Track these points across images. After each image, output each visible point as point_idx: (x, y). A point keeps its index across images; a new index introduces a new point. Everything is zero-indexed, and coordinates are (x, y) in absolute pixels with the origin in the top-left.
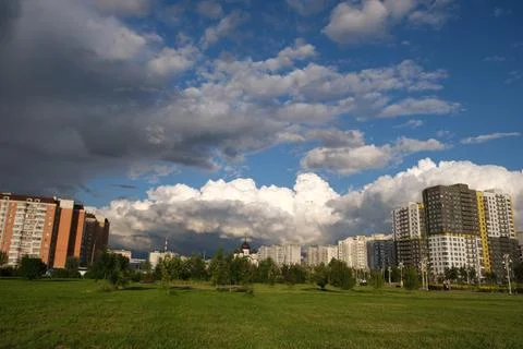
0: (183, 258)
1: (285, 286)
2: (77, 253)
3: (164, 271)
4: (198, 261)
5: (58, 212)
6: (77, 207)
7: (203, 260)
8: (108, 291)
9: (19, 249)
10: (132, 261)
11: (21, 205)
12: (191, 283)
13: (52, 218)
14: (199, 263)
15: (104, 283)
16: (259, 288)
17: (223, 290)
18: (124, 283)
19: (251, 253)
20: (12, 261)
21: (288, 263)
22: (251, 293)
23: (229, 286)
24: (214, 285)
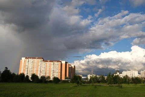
0: (98, 76)
1: (133, 85)
2: (67, 76)
3: (92, 80)
4: (102, 77)
5: (61, 64)
6: (66, 63)
8: (76, 86)
9: (53, 75)
10: (83, 77)
11: (52, 63)
12: (101, 84)
13: (60, 66)
15: (75, 84)
16: (124, 85)
18: (81, 84)
19: (120, 74)
20: (52, 79)
21: (133, 77)
22: (121, 87)
23: (114, 85)
24: (108, 84)
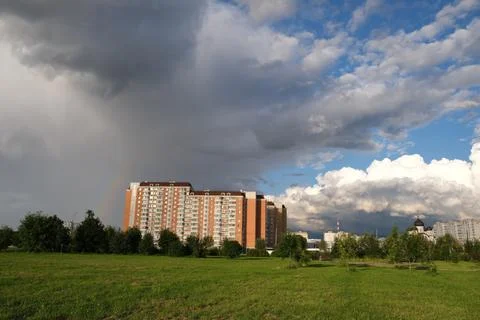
0: (357, 238)
2: (263, 236)
3: (342, 251)
4: (372, 239)
5: (245, 202)
6: (259, 197)
7: (376, 239)
8: (294, 267)
9: (220, 234)
10: (309, 241)
11: (217, 198)
12: (368, 261)
13: (241, 208)
14: (372, 241)
15: (290, 261)
17: (401, 268)
18: (306, 260)
20: (217, 244)
22: (435, 270)
23: (410, 264)
24: (391, 262)
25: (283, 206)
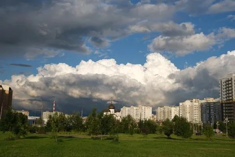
0: (66, 116)
1: (141, 135)
3: (53, 125)
4: (78, 118)
7: (81, 117)
8: (13, 139)
10: (30, 118)
12: (73, 133)
15: (9, 134)
16: (122, 137)
17: (96, 138)
18: (24, 133)
19: (115, 112)
21: (143, 119)
22: (117, 140)
23: (101, 136)
24: (89, 135)
25: (10, 89)
